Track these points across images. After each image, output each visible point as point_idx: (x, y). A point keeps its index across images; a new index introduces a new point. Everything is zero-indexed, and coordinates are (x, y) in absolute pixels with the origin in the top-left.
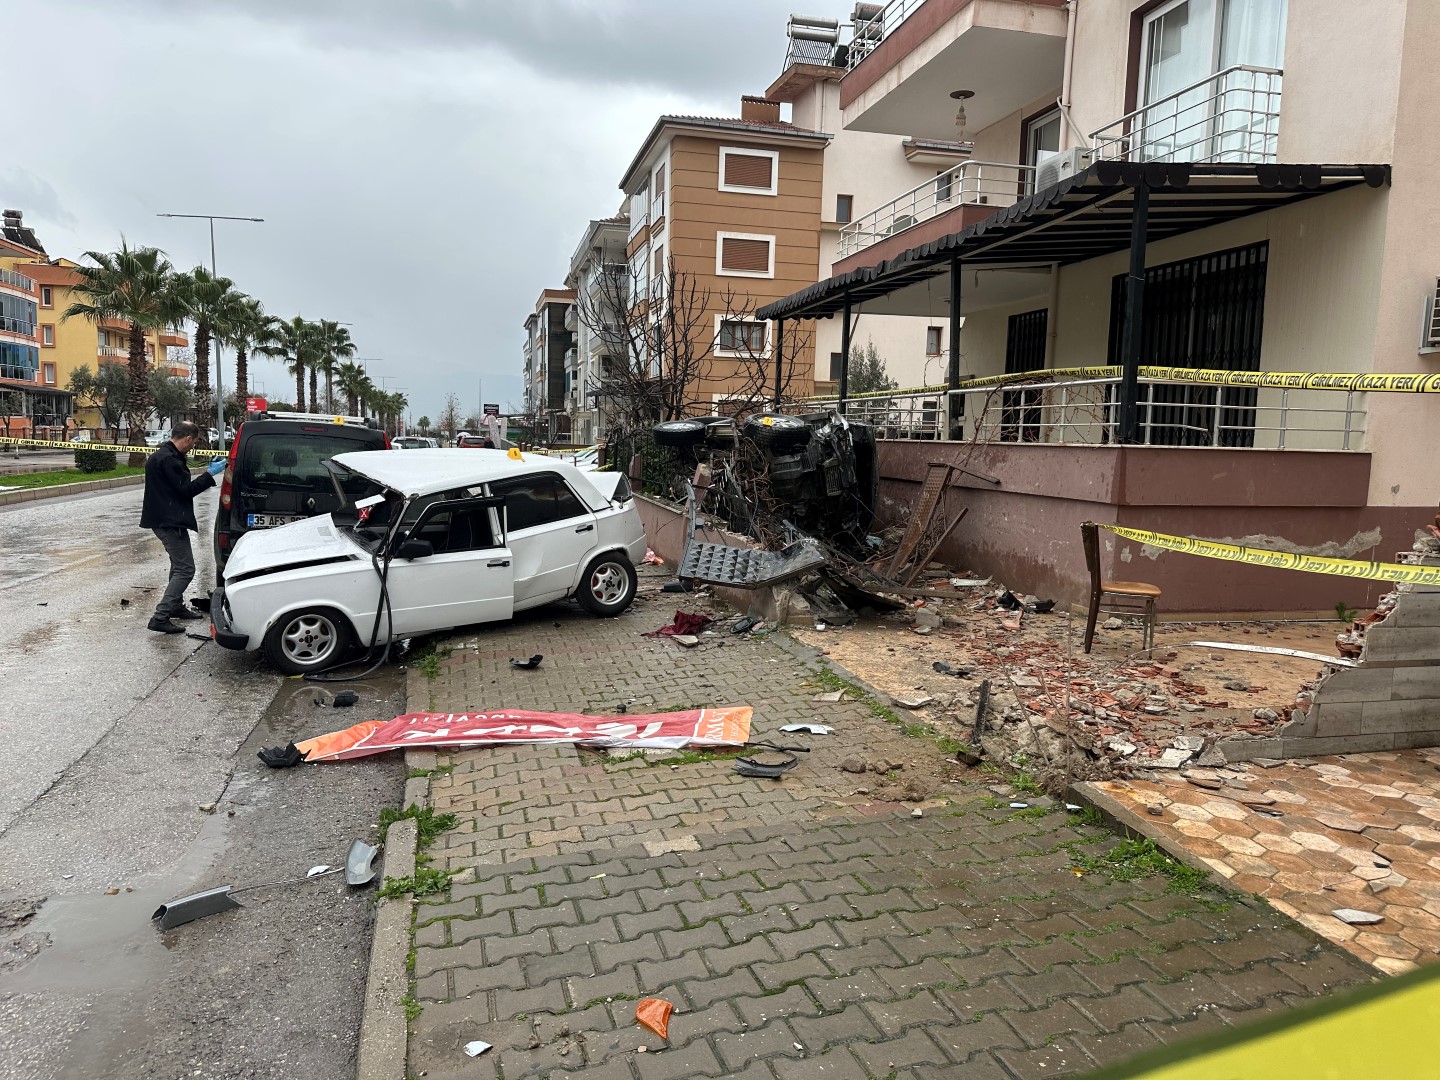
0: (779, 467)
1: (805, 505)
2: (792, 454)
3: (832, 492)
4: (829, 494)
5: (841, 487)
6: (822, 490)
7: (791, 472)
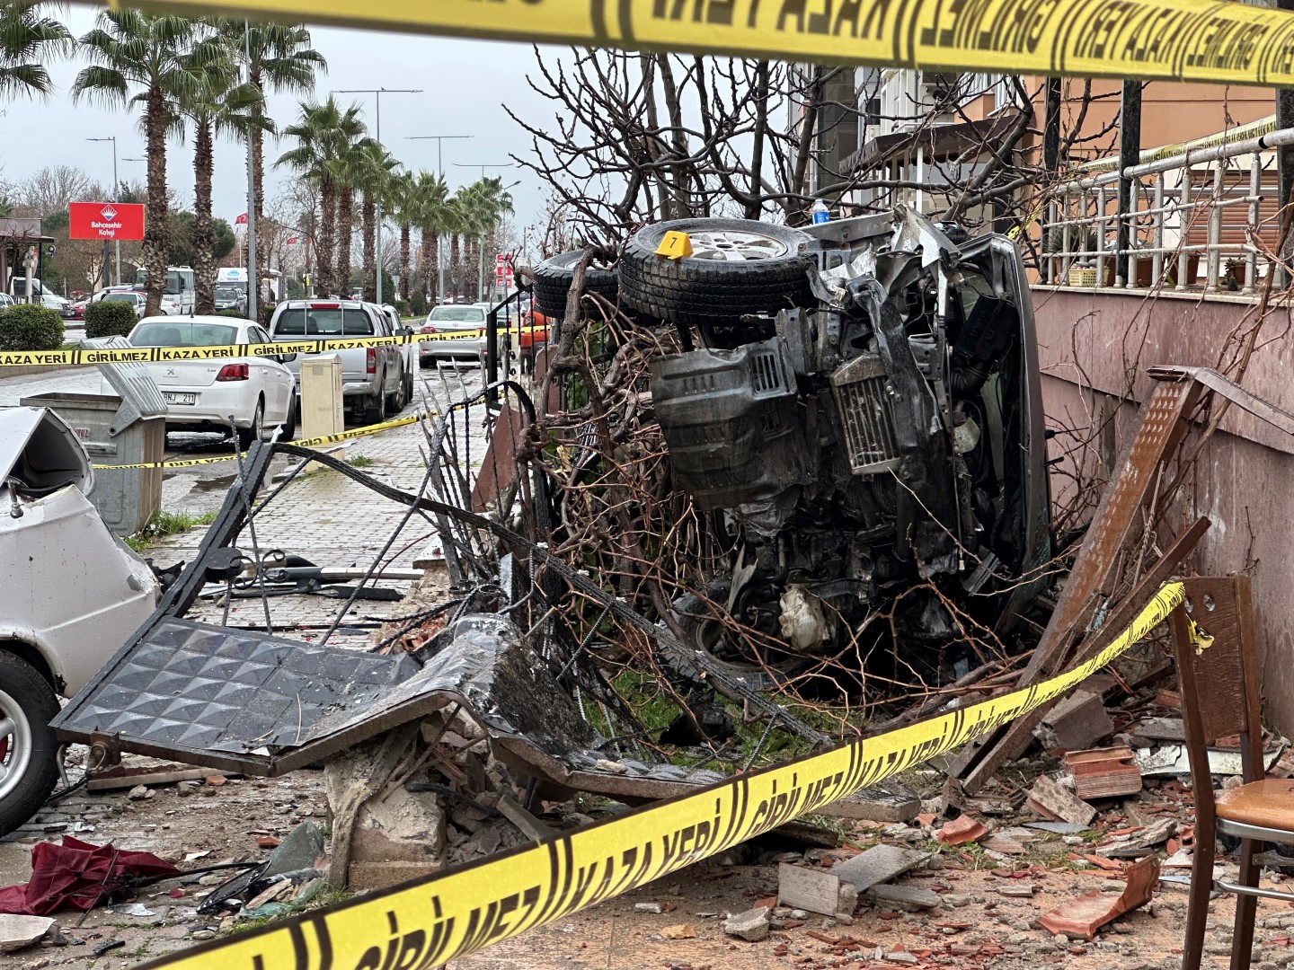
0: (679, 383)
1: (780, 500)
2: (725, 342)
3: (867, 463)
4: (856, 470)
5: (895, 450)
6: (833, 455)
7: (713, 401)
